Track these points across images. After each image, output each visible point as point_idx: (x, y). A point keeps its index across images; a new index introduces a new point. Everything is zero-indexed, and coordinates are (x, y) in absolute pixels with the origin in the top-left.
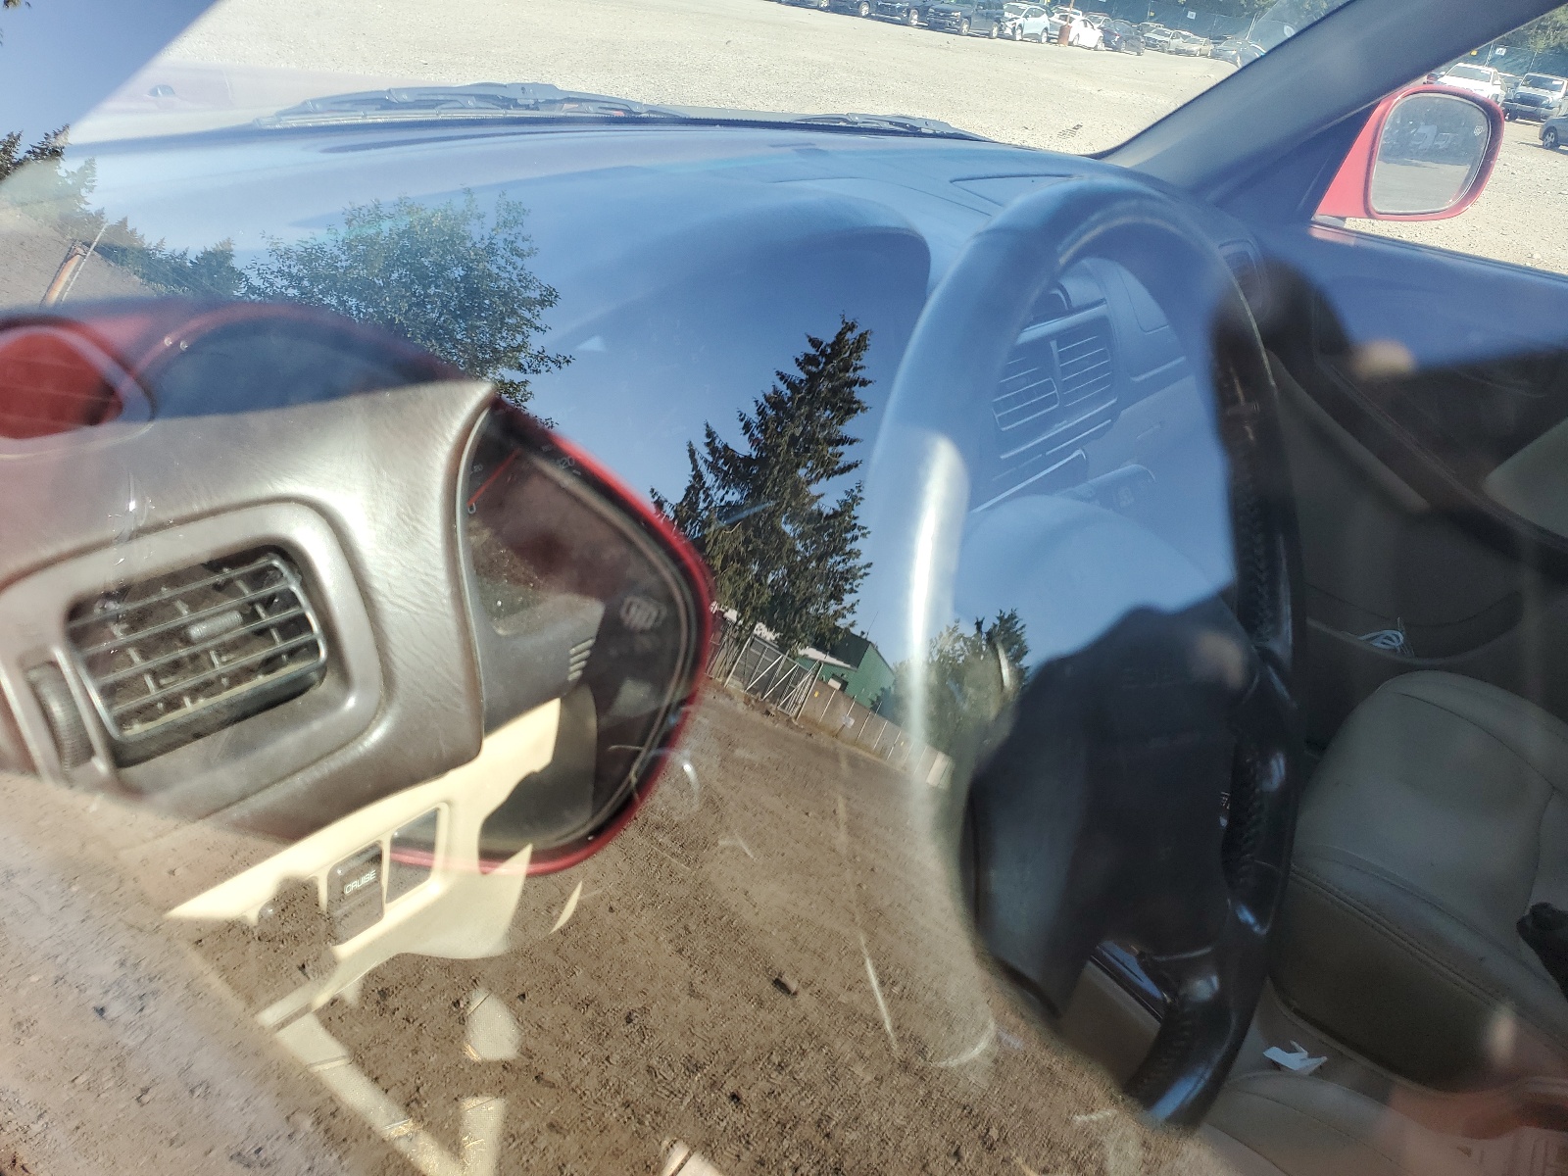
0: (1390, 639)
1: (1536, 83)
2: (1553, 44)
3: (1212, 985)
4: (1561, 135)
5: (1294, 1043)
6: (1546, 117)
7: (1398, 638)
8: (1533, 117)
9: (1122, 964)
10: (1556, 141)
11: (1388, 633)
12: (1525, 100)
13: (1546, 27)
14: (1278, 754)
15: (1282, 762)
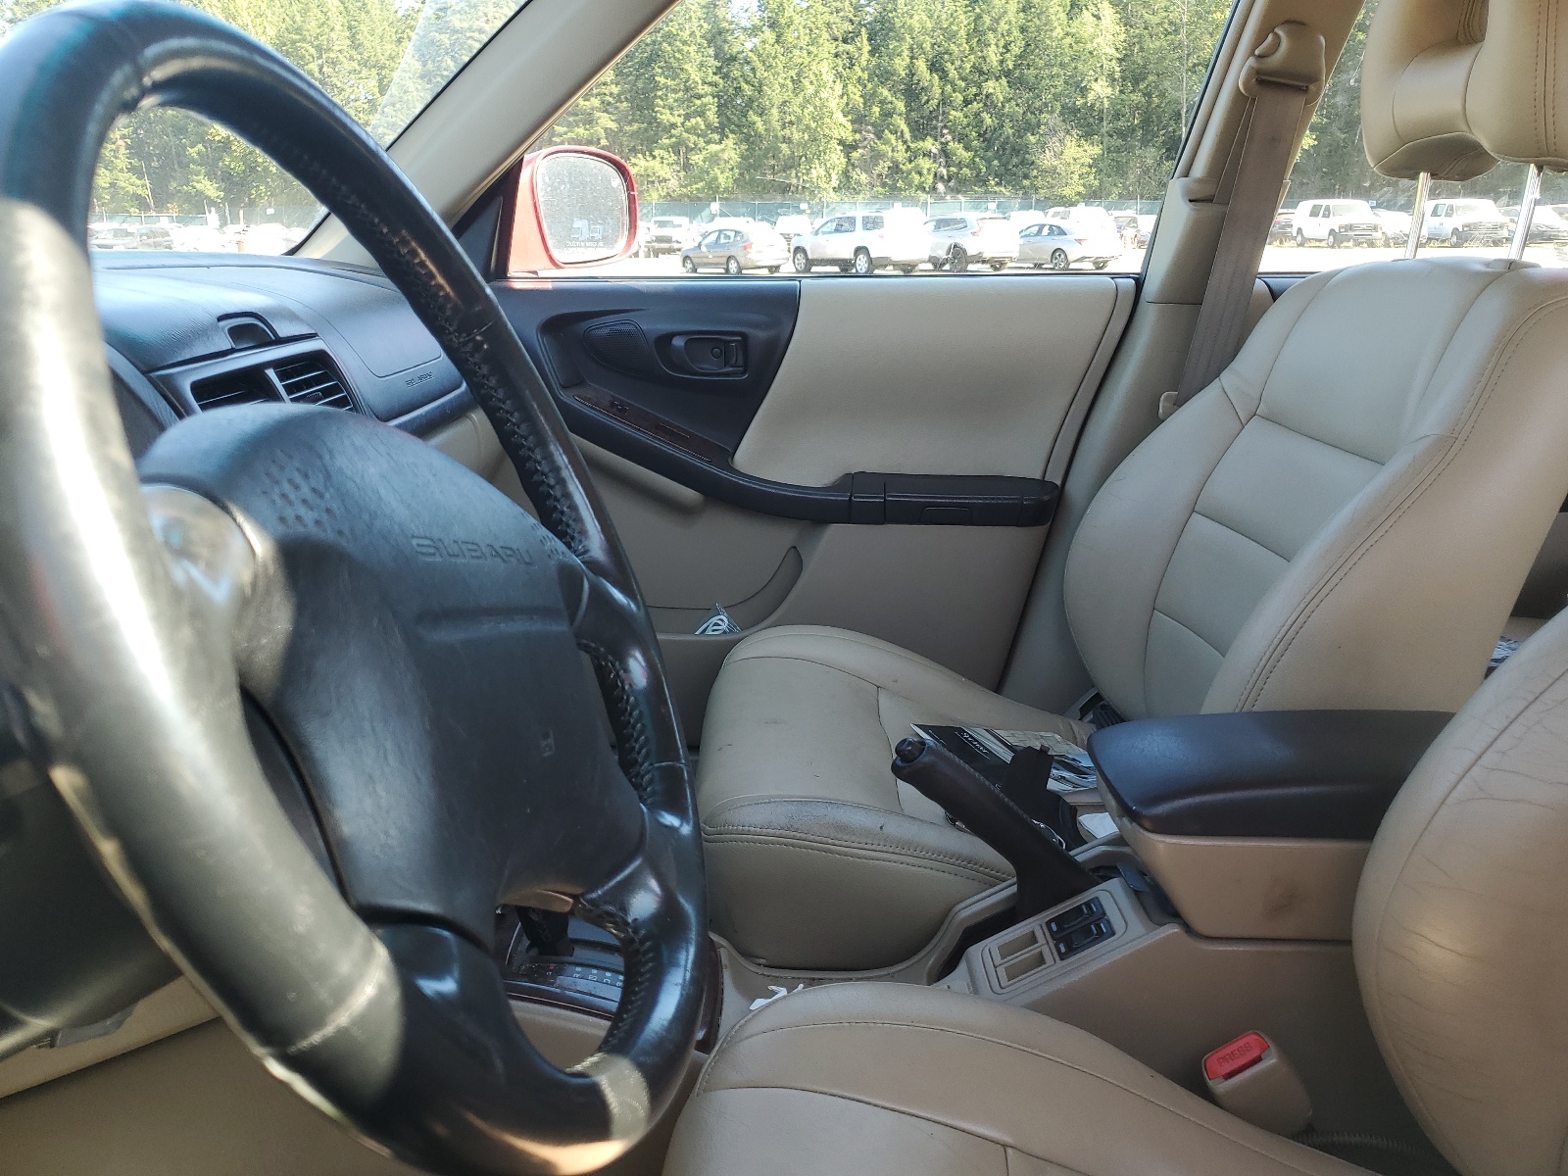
0: (716, 624)
1: (662, 224)
2: (663, 194)
3: (652, 891)
4: (695, 260)
5: (773, 987)
6: (679, 250)
7: (722, 620)
8: (670, 251)
9: (592, 995)
10: (694, 266)
11: (714, 620)
12: (660, 239)
13: (653, 182)
14: (633, 652)
15: (638, 655)
